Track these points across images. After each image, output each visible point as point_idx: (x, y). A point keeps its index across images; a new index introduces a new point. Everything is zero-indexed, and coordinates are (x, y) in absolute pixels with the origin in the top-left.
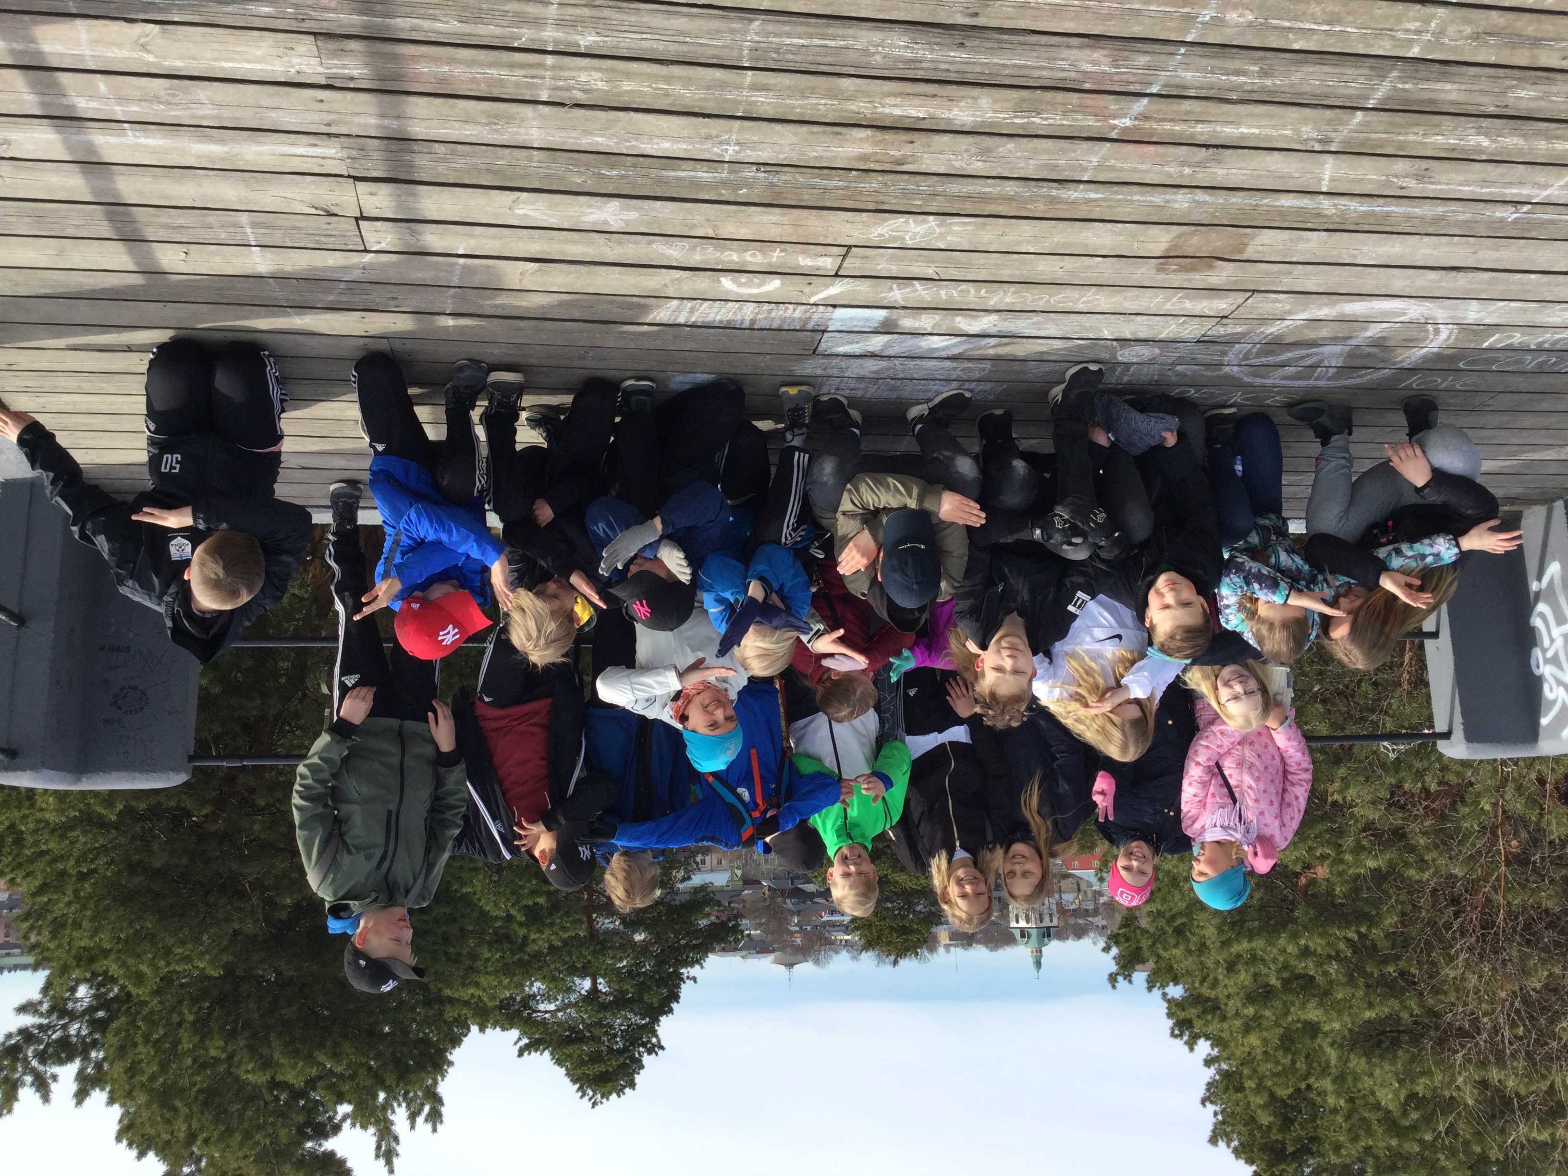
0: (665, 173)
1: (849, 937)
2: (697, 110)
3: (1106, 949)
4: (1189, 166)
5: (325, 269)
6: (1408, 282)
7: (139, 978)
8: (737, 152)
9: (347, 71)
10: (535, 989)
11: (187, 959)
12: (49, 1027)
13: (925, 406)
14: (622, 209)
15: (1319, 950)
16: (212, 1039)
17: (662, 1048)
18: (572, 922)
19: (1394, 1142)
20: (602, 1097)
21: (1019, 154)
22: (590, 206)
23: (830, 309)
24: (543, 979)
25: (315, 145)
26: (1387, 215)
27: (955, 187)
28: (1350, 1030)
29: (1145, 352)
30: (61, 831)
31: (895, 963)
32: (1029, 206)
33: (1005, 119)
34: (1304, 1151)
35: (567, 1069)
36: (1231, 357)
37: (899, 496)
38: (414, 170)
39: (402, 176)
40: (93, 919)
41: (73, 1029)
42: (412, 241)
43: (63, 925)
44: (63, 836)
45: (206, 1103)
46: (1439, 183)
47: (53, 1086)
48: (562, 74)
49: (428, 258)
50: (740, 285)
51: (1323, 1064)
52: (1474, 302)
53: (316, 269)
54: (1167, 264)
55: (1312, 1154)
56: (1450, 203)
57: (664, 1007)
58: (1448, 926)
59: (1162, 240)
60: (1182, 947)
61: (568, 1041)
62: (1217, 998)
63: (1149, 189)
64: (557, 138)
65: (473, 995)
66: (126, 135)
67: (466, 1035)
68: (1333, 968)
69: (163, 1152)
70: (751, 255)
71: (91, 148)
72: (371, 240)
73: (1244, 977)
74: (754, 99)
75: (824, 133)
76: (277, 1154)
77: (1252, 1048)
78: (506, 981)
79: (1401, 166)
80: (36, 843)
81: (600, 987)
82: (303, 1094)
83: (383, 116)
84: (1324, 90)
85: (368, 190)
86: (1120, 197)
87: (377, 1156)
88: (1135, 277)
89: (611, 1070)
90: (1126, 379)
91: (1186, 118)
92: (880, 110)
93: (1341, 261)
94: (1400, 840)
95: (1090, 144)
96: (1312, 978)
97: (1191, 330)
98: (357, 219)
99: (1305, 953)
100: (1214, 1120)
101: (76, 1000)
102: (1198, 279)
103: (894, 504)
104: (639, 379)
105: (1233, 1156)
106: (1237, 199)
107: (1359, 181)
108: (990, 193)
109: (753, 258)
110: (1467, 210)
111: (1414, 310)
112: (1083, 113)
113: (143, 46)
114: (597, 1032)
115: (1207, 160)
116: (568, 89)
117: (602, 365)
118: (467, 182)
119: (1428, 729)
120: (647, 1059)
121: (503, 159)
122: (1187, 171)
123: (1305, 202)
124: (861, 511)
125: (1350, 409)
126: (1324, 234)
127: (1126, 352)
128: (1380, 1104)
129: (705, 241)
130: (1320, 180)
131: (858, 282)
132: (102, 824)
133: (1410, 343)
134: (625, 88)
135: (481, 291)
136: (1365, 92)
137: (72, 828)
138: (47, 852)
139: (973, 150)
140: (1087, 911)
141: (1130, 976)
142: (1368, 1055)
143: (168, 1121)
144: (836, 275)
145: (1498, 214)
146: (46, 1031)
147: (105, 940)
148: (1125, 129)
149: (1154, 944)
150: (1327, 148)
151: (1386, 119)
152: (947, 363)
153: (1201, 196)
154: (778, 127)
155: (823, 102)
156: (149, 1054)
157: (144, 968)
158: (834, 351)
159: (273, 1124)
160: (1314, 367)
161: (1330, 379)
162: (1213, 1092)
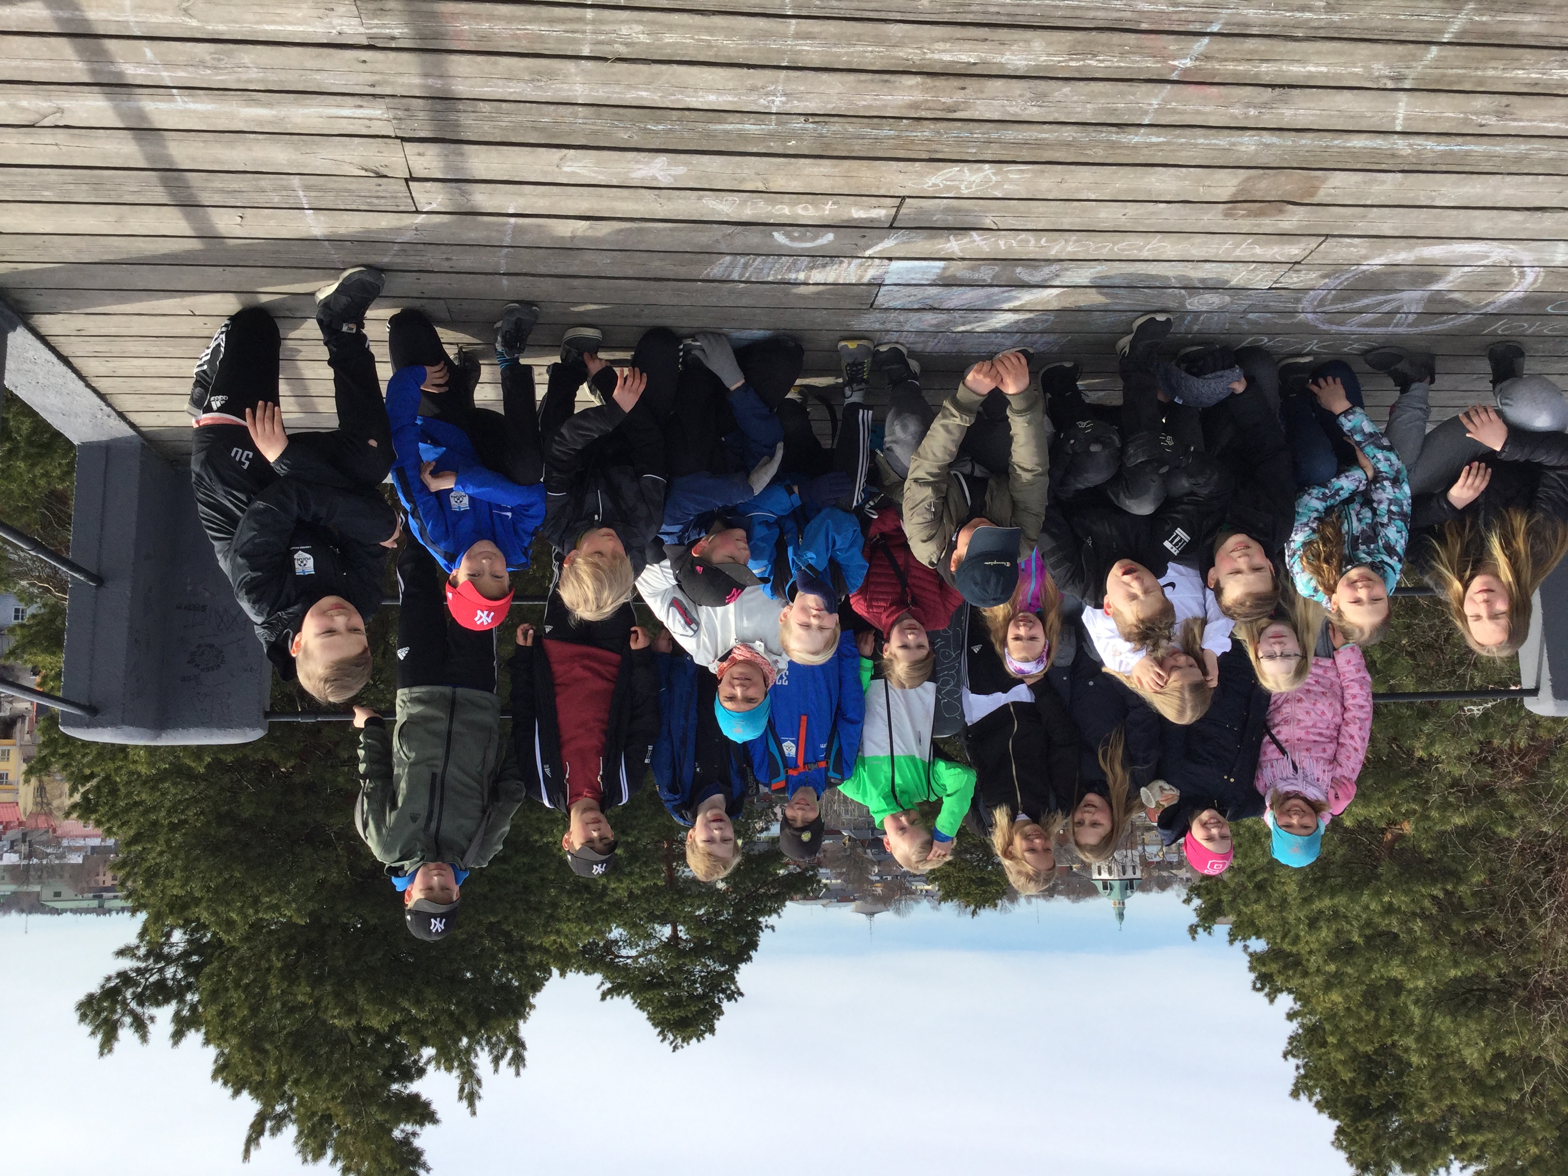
0: (713, 127)
1: (929, 887)
2: (741, 61)
3: (1188, 901)
4: (1255, 107)
5: (378, 231)
6: (1490, 224)
7: (230, 925)
8: (784, 103)
9: (388, 31)
10: (616, 935)
11: (276, 908)
12: (146, 970)
14: (669, 164)
15: (1403, 907)
16: (299, 985)
17: (741, 994)
18: (652, 872)
19: (1479, 1102)
20: (683, 1041)
21: (1075, 98)
22: (638, 162)
23: (886, 262)
24: (625, 925)
25: (361, 107)
26: (1467, 154)
27: (1011, 134)
28: (1435, 989)
29: (1213, 300)
30: (152, 783)
31: (974, 913)
32: (1088, 152)
33: (1059, 62)
34: (1389, 1107)
35: (649, 1013)
36: (1305, 304)
38: (460, 129)
39: (448, 136)
40: (185, 869)
41: (169, 972)
42: (462, 200)
43: (156, 875)
44: (154, 788)
45: (295, 1046)
46: (1521, 120)
47: (151, 1027)
48: (603, 28)
49: (479, 218)
50: (793, 239)
51: (1407, 1022)
52: (1561, 244)
53: (369, 231)
54: (1235, 208)
55: (1399, 1110)
56: (1533, 140)
57: (743, 955)
58: (1536, 884)
59: (1229, 184)
60: (1263, 903)
61: (650, 986)
62: (1298, 954)
63: (1213, 131)
64: (601, 93)
65: (555, 942)
66: (175, 101)
67: (547, 980)
68: (1418, 926)
69: (257, 1091)
70: (803, 209)
71: (142, 115)
72: (423, 201)
73: (1325, 933)
74: (798, 48)
75: (872, 81)
76: (363, 1095)
77: (1335, 1004)
78: (588, 928)
79: (1480, 102)
80: (129, 794)
81: (681, 934)
82: (388, 1038)
83: (426, 75)
84: (1395, 24)
85: (416, 151)
86: (1183, 140)
87: (460, 1098)
88: (1202, 222)
89: (690, 1015)
90: (1196, 328)
91: (1249, 57)
92: (929, 56)
93: (1418, 204)
94: (1486, 797)
95: (1150, 86)
96: (1396, 936)
97: (1263, 276)
98: (406, 180)
99: (1389, 910)
100: (1296, 1074)
101: (172, 945)
102: (1268, 224)
105: (1315, 1110)
106: (1306, 140)
107: (1435, 119)
108: (1045, 139)
109: (806, 212)
110: (1552, 148)
111: (1498, 253)
112: (1141, 54)
113: (186, 10)
114: (676, 977)
115: (1274, 101)
116: (610, 43)
118: (513, 140)
119: (1515, 684)
120: (726, 1005)
121: (547, 117)
122: (1252, 112)
123: (1378, 142)
125: (1433, 357)
126: (1399, 175)
127: (1195, 300)
128: (1464, 1063)
129: (755, 195)
130: (1394, 118)
131: (913, 233)
132: (190, 776)
133: (1493, 287)
134: (667, 40)
135: (534, 250)
136: (1439, 26)
137: (163, 780)
138: (141, 803)
139: (1028, 95)
140: (1171, 863)
141: (1210, 927)
142: (1453, 1014)
143: (258, 1064)
144: (891, 227)
146: (143, 974)
147: (196, 888)
148: (1186, 70)
149: (1234, 900)
150: (1400, 86)
151: (1464, 54)
152: (1009, 315)
153: (1268, 138)
154: (825, 76)
155: (870, 49)
156: (240, 997)
157: (234, 916)
158: (892, 304)
159: (359, 1067)
160: (1393, 313)
161: (1410, 325)
162: (1295, 1046)
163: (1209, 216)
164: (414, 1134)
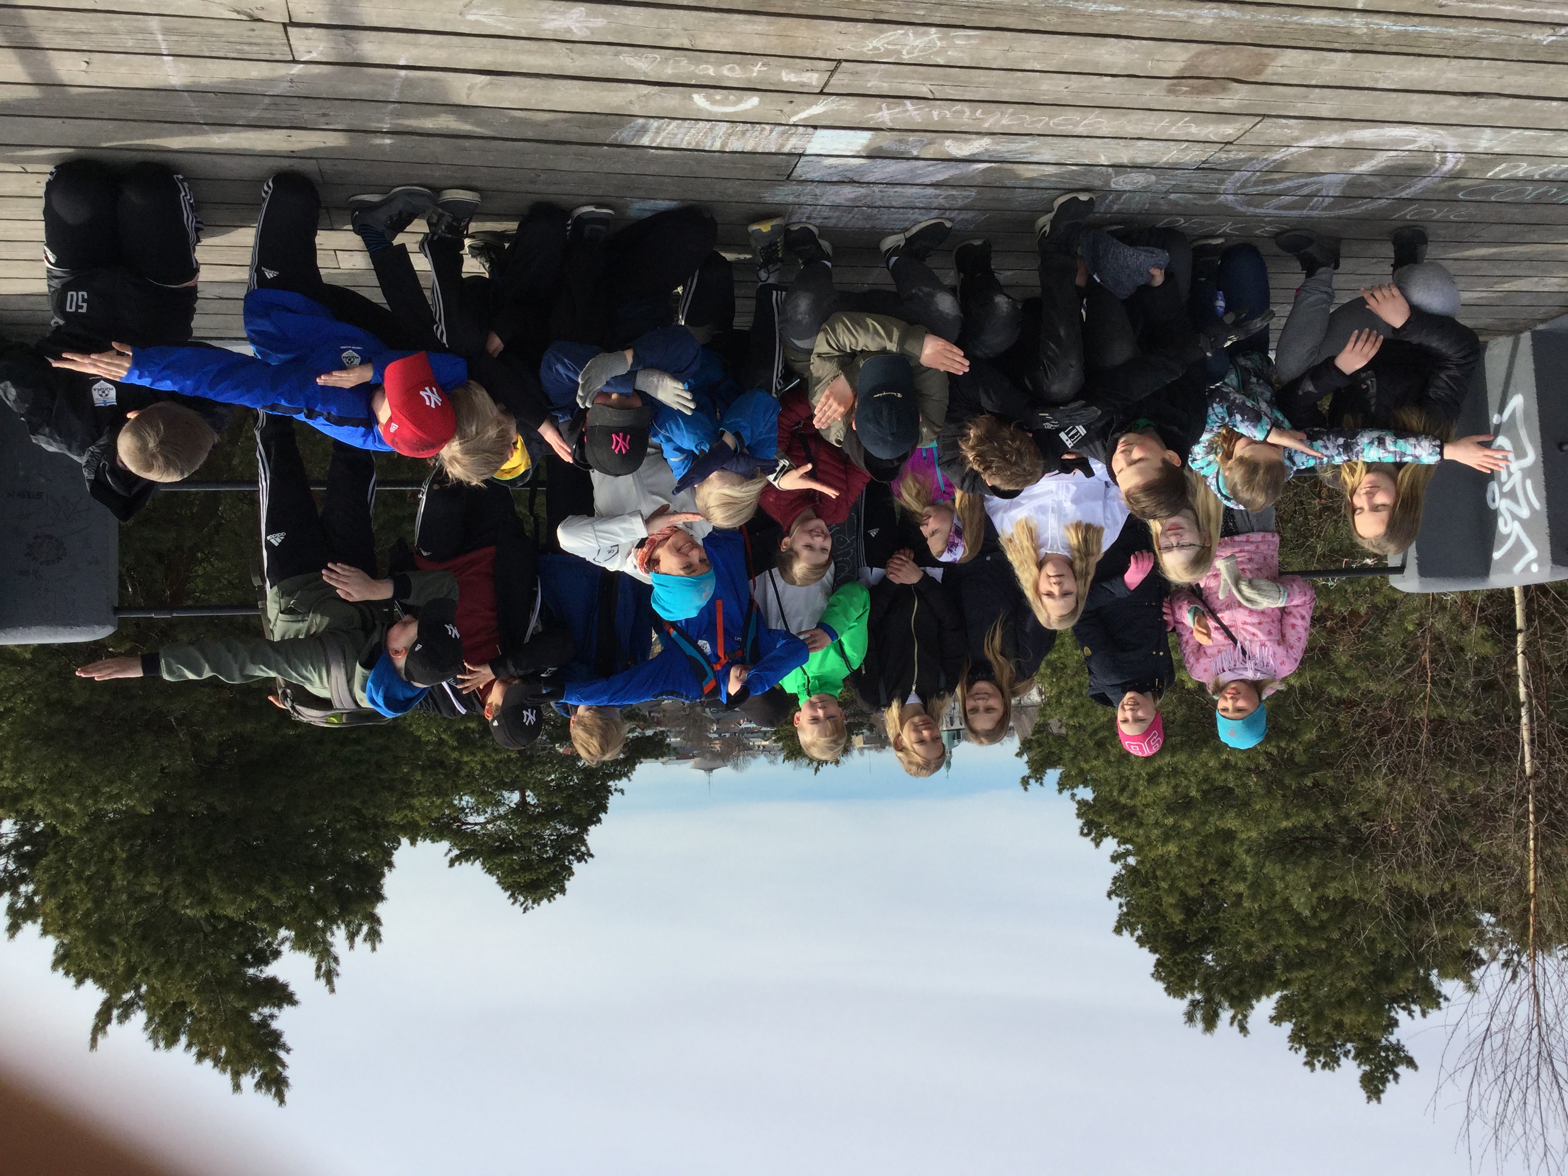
1: (767, 743)
3: (1020, 754)
5: (247, 81)
6: (1425, 108)
7: (67, 815)
10: (464, 803)
11: (116, 797)
13: (901, 236)
14: (587, 15)
15: (1239, 764)
16: (147, 875)
17: (592, 856)
19: (1303, 942)
20: (533, 903)
22: (553, 12)
23: (810, 130)
24: (472, 793)
26: (1420, 35)
28: (1266, 839)
29: (1139, 179)
32: (1042, 19)
34: (1205, 940)
35: (498, 877)
36: (1228, 185)
37: (878, 339)
40: (15, 759)
42: (347, 49)
45: (144, 938)
49: (365, 69)
50: (714, 102)
51: (1237, 869)
52: (1488, 131)
53: (235, 81)
54: (1179, 85)
56: (1488, 23)
57: (593, 818)
58: (1372, 744)
59: (1179, 59)
61: (499, 851)
62: (1134, 806)
63: (1173, 2)
65: (406, 816)
67: (396, 849)
68: (1253, 780)
69: (101, 980)
70: (730, 69)
72: (301, 49)
73: (1164, 789)
76: (219, 983)
78: (439, 801)
81: (528, 799)
86: (1141, 10)
87: (318, 977)
88: (1143, 98)
89: (541, 877)
90: (1116, 207)
93: (1361, 85)
96: (1231, 791)
97: (1193, 155)
98: (285, 25)
99: (1226, 766)
100: (1119, 912)
102: (1208, 102)
103: (873, 347)
104: (599, 205)
105: (1137, 945)
106: (1265, 15)
108: (999, 3)
109: (732, 73)
110: (1503, 32)
111: (1425, 138)
114: (527, 842)
117: (553, 189)
120: (576, 866)
123: (1336, 20)
124: (837, 353)
125: (1339, 240)
126: (1349, 55)
127: (1121, 179)
128: (1292, 907)
129: (678, 52)
131: (844, 100)
135: (423, 107)
141: (1041, 778)
142: (1282, 862)
143: (106, 957)
144: (821, 93)
145: (1534, 37)
147: (28, 779)
152: (930, 191)
153: (1227, 11)
156: (82, 890)
157: (72, 807)
158: (810, 176)
159: (214, 955)
160: (1310, 196)
161: (1325, 209)
162: (1118, 887)
163: (1151, 92)
164: (272, 1016)
